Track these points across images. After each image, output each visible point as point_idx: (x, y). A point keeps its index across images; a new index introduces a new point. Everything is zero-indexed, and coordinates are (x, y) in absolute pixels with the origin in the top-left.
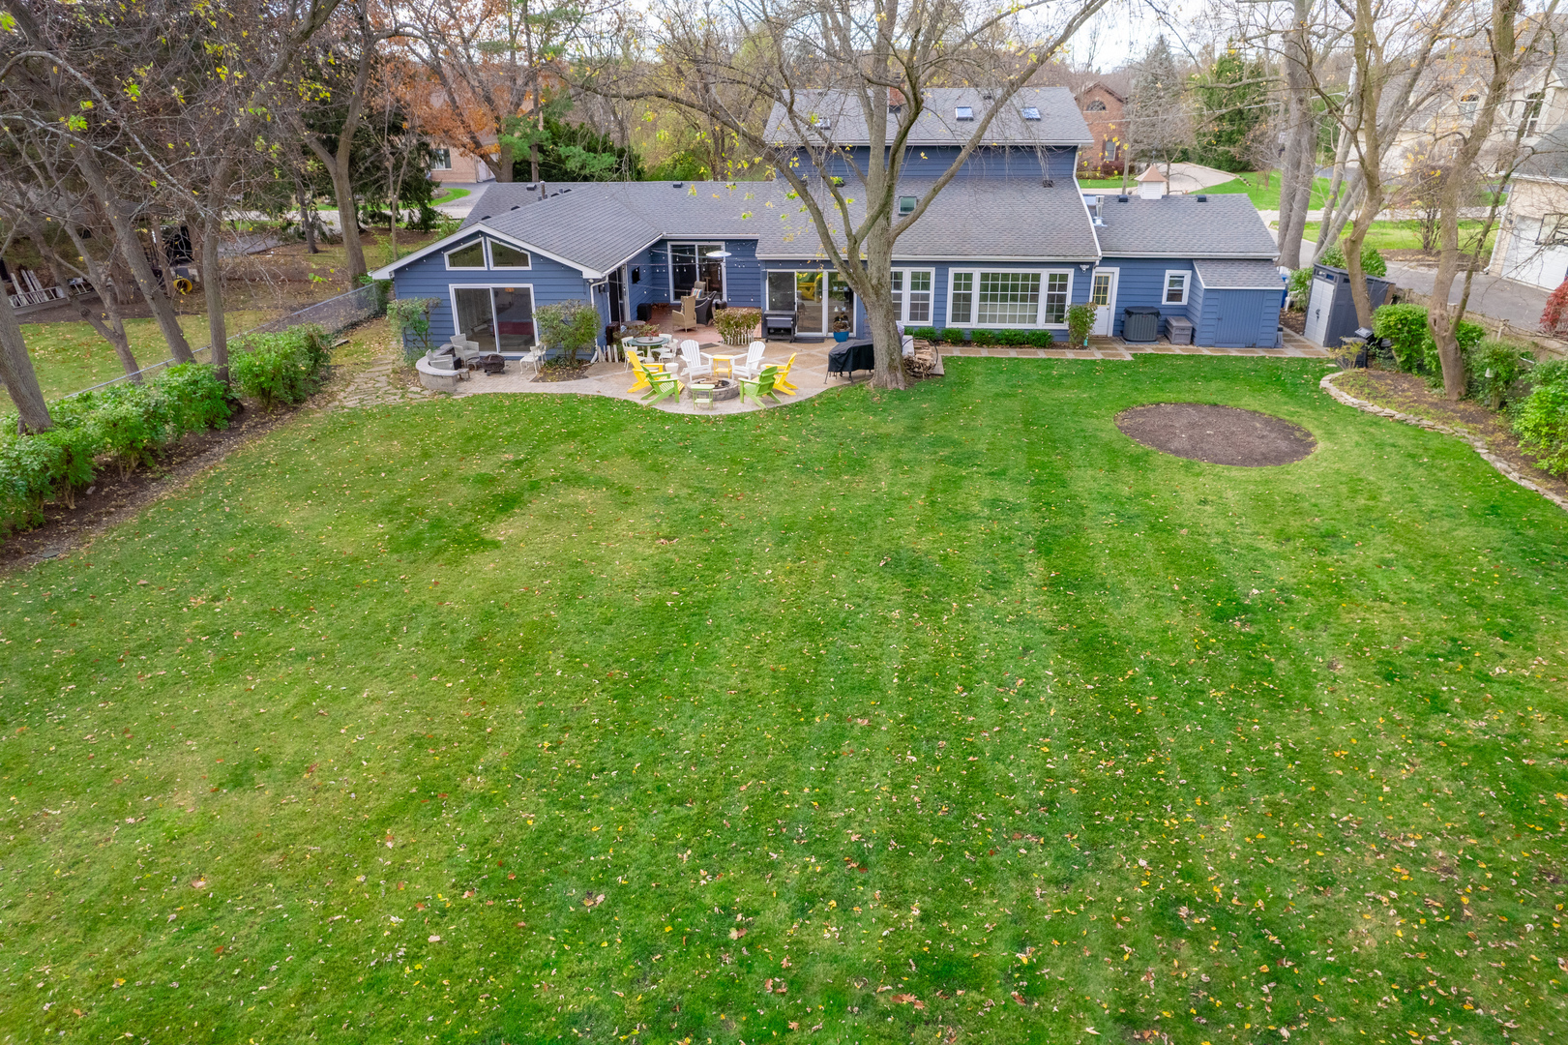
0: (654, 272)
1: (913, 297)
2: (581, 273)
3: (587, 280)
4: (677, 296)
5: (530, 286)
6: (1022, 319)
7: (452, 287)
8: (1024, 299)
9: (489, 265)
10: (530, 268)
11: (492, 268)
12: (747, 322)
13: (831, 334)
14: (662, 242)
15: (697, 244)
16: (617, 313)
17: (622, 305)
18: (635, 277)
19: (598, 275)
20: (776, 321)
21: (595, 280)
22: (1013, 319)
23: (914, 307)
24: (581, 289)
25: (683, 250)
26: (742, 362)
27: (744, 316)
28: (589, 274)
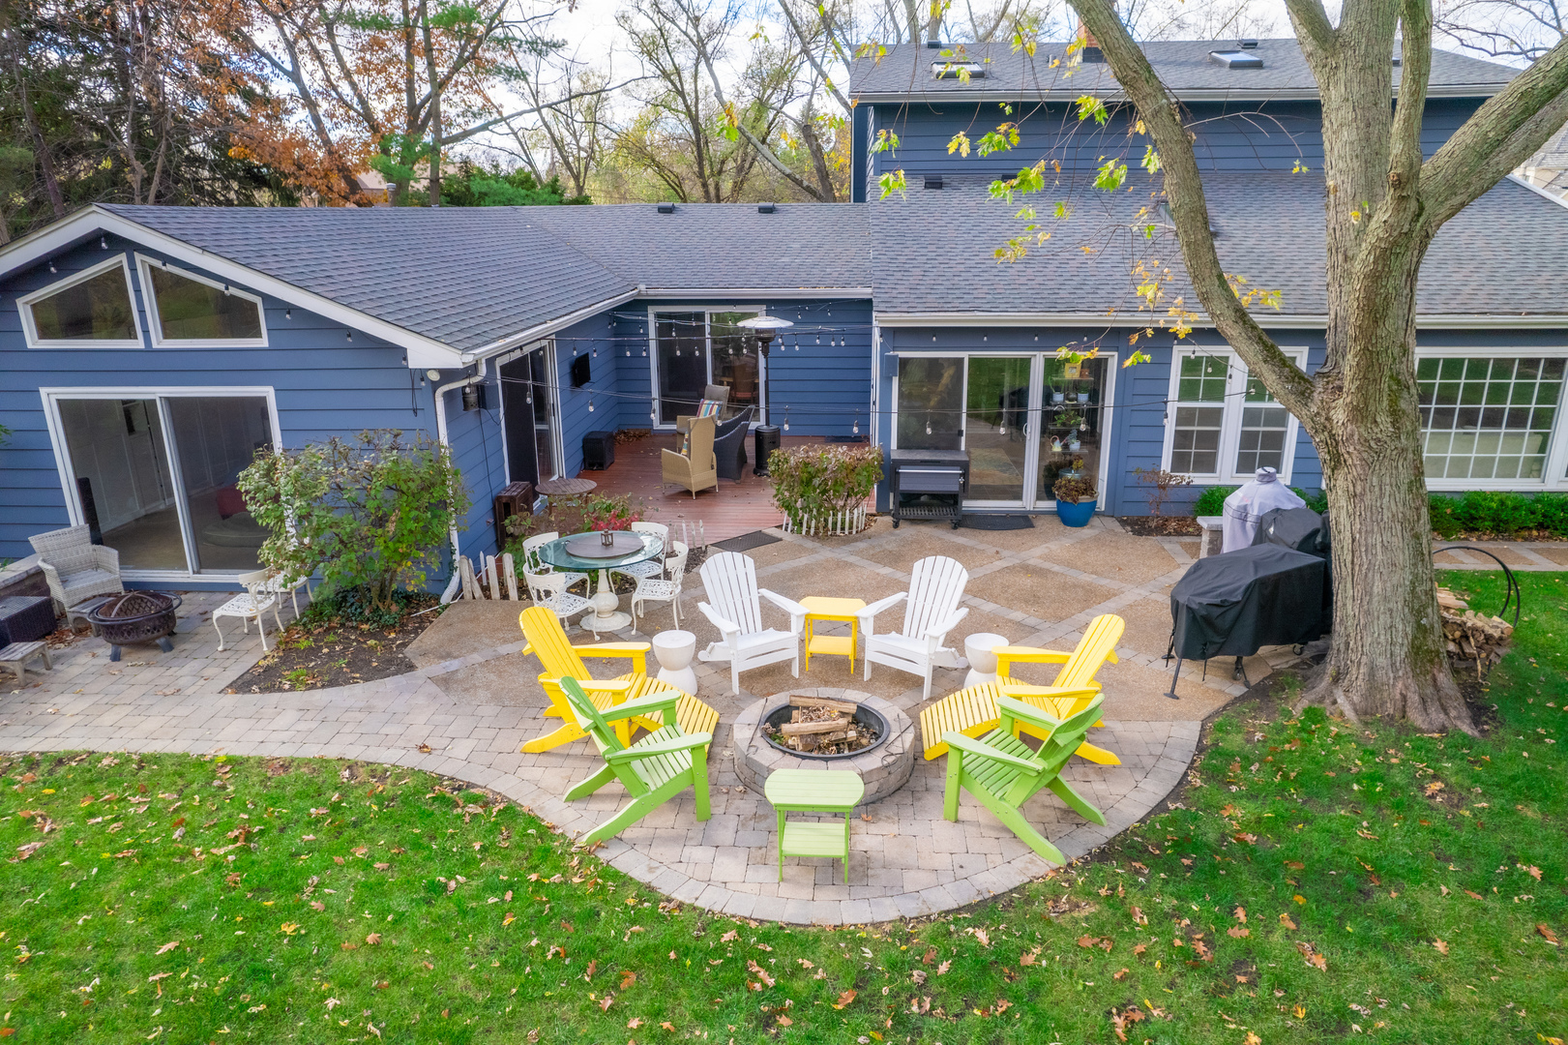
0: (620, 356)
1: (1250, 417)
2: (401, 352)
3: (422, 374)
4: (669, 413)
5: (268, 392)
6: (1508, 468)
7: (50, 397)
8: (1518, 419)
9: (151, 334)
10: (263, 342)
11: (159, 342)
12: (847, 484)
13: (1050, 505)
14: (638, 305)
15: (707, 310)
16: (528, 458)
17: (545, 437)
18: (579, 372)
19: (454, 359)
20: (916, 478)
21: (448, 375)
22: (1483, 468)
23: (1247, 440)
24: (405, 400)
25: (680, 325)
26: (891, 622)
27: (843, 466)
28: (426, 354)
